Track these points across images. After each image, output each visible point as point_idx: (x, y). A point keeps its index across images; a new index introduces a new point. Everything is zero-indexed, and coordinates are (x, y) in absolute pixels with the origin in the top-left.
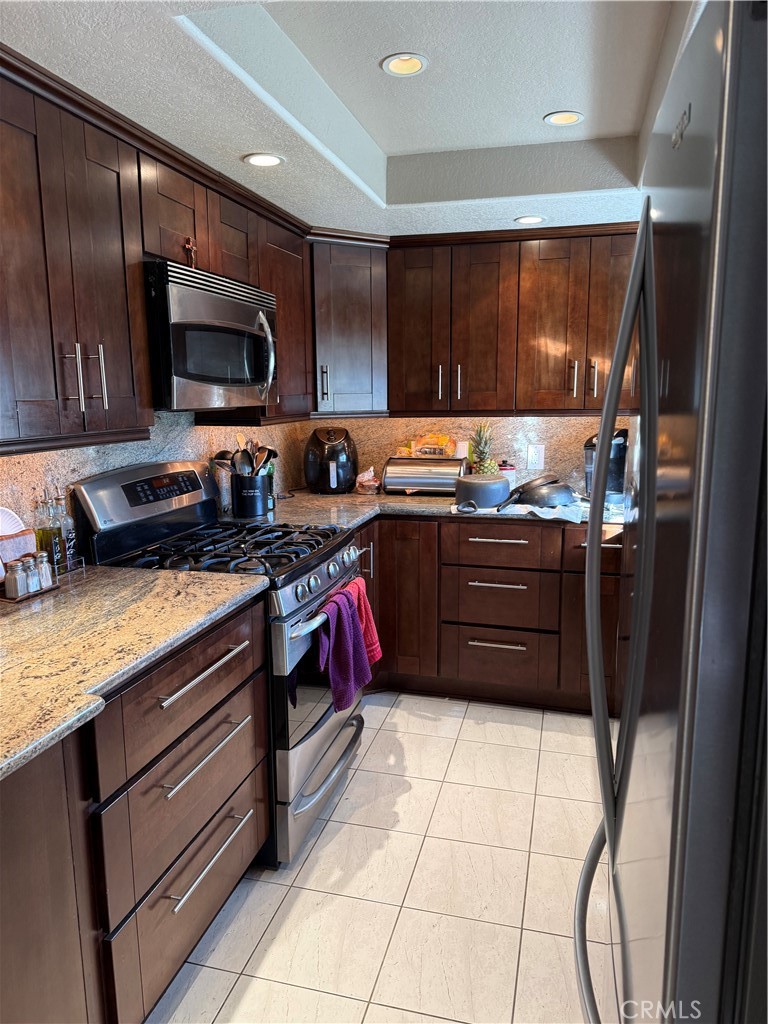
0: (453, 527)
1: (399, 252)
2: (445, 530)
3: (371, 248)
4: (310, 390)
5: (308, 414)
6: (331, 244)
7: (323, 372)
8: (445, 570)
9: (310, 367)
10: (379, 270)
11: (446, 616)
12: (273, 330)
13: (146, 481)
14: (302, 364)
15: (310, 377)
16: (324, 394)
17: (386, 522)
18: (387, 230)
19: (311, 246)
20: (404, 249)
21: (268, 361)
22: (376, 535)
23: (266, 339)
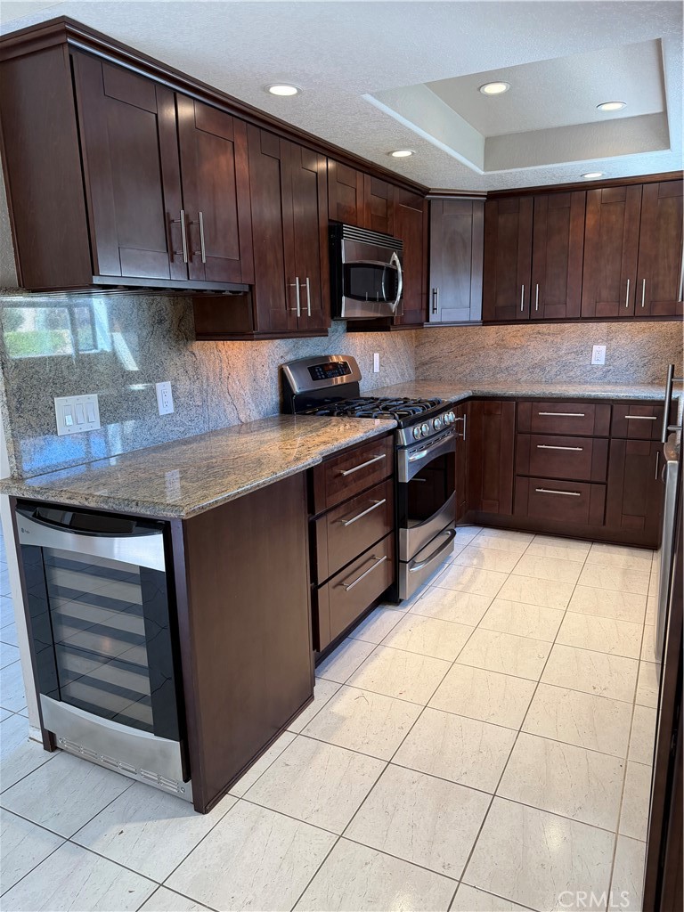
0: (528, 405)
1: (494, 203)
2: (521, 407)
3: (473, 200)
4: (424, 306)
5: (422, 324)
6: (443, 200)
7: (434, 293)
8: (520, 437)
9: (425, 290)
10: (479, 215)
11: (520, 471)
12: (401, 265)
13: (321, 366)
14: (419, 288)
15: (425, 297)
16: (434, 309)
17: (476, 402)
18: (485, 188)
19: (429, 202)
20: (498, 200)
21: (398, 286)
22: (469, 411)
23: (397, 271)
